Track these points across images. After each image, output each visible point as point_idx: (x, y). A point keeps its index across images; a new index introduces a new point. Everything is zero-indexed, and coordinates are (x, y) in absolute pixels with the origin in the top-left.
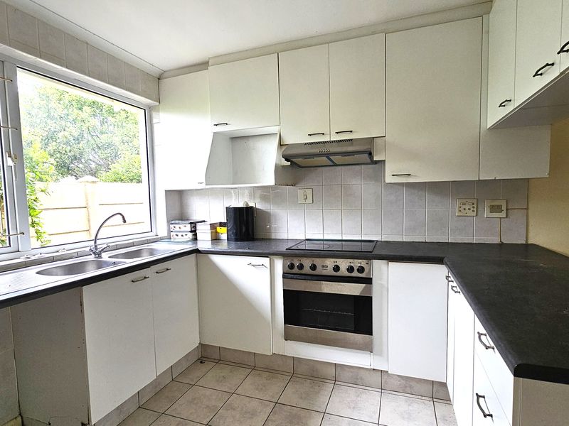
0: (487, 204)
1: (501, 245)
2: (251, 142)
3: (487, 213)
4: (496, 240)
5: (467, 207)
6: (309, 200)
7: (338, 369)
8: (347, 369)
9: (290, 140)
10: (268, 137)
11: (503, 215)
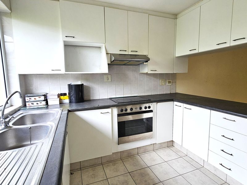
0: (167, 81)
1: (171, 93)
2: (78, 49)
3: (167, 84)
4: (169, 92)
5: (163, 82)
6: (110, 80)
7: (139, 149)
8: (142, 148)
9: (111, 51)
10: (92, 48)
11: (171, 84)
